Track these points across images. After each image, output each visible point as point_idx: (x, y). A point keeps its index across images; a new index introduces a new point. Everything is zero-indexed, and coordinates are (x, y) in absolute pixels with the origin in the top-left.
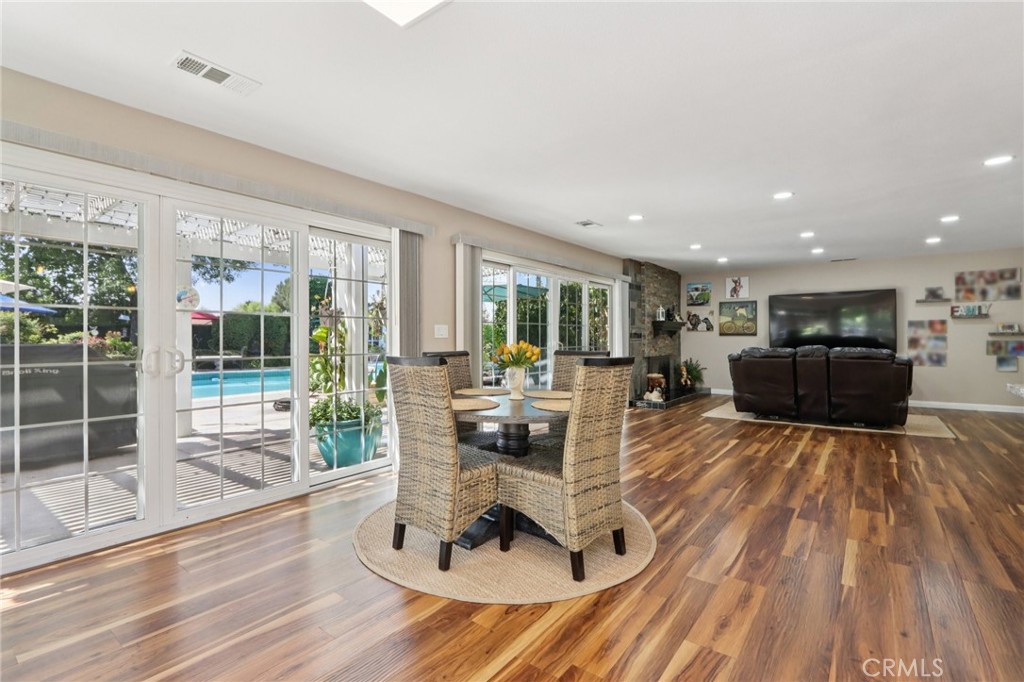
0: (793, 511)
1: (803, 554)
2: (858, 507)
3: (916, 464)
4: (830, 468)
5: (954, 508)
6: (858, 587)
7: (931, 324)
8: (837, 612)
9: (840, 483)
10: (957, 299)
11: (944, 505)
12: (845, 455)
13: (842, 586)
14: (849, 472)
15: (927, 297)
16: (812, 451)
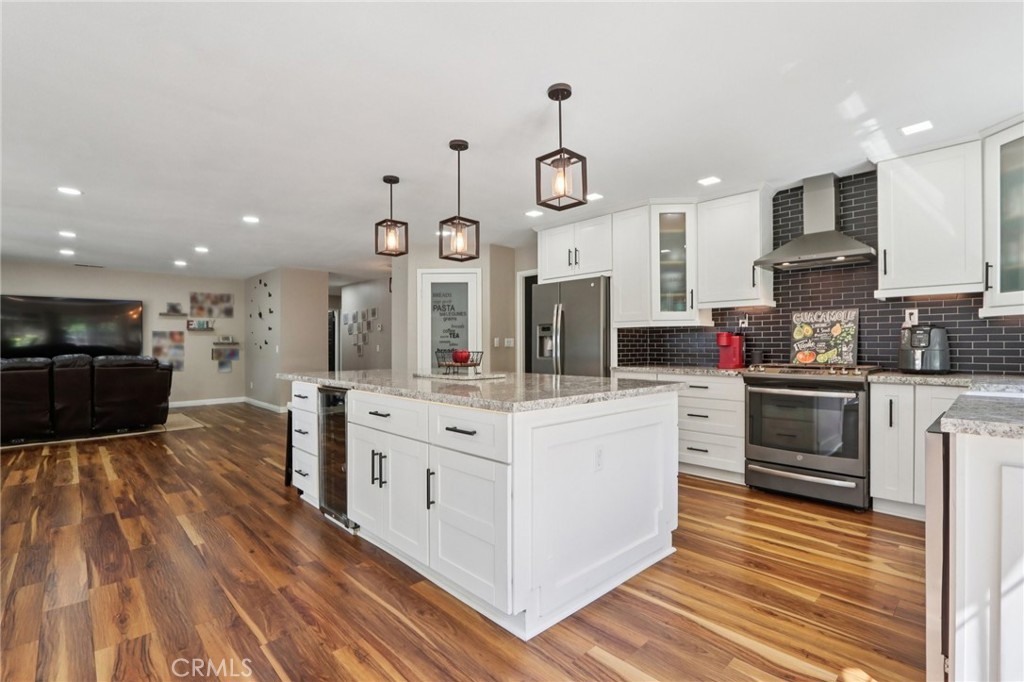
0: (113, 515)
1: (149, 541)
2: (167, 493)
3: (189, 451)
4: (119, 472)
5: (232, 472)
6: (207, 542)
7: (172, 335)
8: (205, 563)
9: (140, 481)
10: (192, 315)
11: (225, 472)
12: (126, 459)
13: (195, 547)
14: (140, 470)
15: (169, 311)
16: (90, 463)
